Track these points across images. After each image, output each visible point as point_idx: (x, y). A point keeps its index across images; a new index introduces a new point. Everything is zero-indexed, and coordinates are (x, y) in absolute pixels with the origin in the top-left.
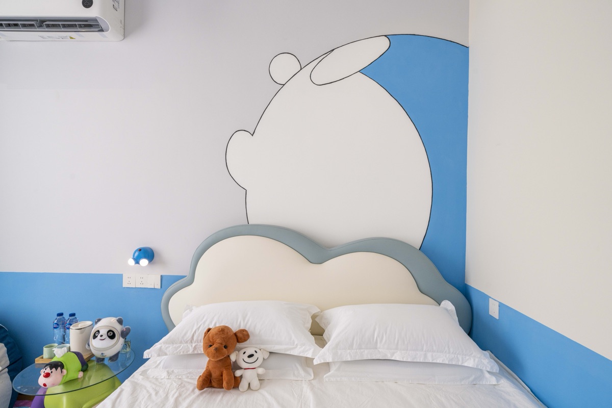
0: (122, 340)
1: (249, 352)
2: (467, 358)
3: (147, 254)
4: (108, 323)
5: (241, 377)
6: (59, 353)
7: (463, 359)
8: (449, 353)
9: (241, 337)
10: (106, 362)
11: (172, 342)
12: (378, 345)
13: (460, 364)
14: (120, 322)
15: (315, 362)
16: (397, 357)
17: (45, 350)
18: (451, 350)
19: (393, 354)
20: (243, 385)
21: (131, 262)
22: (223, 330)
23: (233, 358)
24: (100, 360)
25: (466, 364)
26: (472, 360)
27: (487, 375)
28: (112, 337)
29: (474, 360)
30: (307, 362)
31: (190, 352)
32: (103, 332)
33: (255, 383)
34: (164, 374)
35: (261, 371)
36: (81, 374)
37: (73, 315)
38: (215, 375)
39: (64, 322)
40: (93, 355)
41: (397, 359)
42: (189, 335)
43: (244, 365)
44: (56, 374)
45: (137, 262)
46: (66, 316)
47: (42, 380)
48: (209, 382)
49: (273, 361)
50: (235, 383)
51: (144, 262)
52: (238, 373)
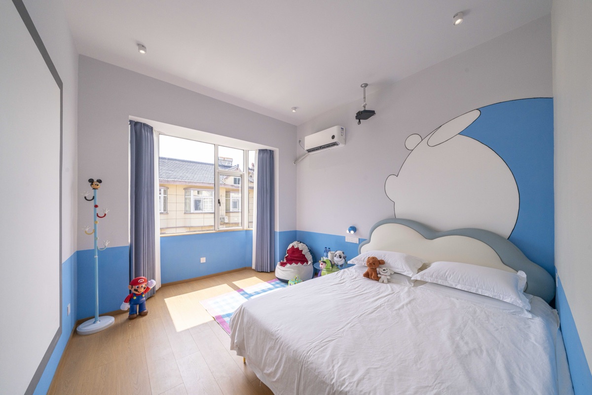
0: (344, 260)
1: (384, 269)
2: (506, 297)
3: (354, 229)
5: (380, 277)
6: (325, 259)
7: (503, 297)
8: (494, 292)
9: (381, 263)
10: (339, 267)
11: (357, 260)
12: (448, 279)
13: (501, 299)
14: (343, 253)
15: (412, 279)
16: (459, 287)
17: (322, 258)
18: (495, 291)
19: (456, 285)
20: (381, 280)
21: (348, 232)
22: (374, 259)
23: (378, 269)
24: (337, 265)
25: (505, 301)
26: (510, 299)
27: (526, 312)
28: (341, 258)
30: (409, 278)
31: (363, 264)
32: (338, 255)
33: (386, 281)
34: (354, 271)
35: (388, 277)
36: (331, 268)
37: (329, 248)
38: (370, 273)
39: (327, 250)
40: (335, 264)
41: (459, 288)
42: (363, 259)
43: (381, 273)
44: (324, 264)
45: (350, 232)
46: (328, 249)
47: (321, 266)
48: (367, 275)
49: (396, 276)
50: (377, 279)
51: (352, 232)
52: (379, 276)
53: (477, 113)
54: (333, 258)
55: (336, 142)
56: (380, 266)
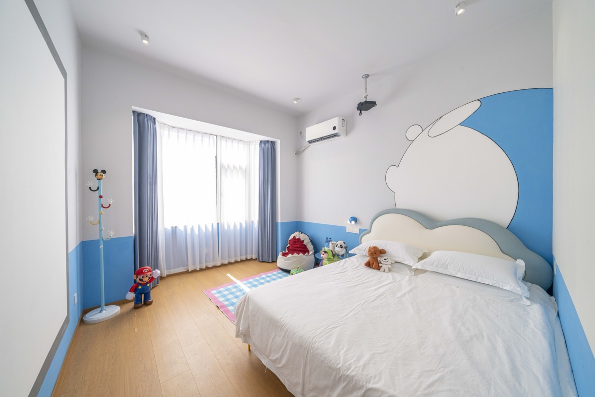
0: (345, 250)
1: (385, 258)
2: (506, 285)
3: (355, 219)
4: (340, 243)
5: (381, 266)
6: (326, 249)
7: (502, 285)
8: (493, 280)
9: (383, 252)
10: (340, 257)
11: (358, 249)
12: (448, 268)
13: (500, 287)
14: (344, 243)
15: (413, 268)
16: (459, 275)
17: (323, 248)
18: (495, 279)
19: (456, 274)
20: (382, 269)
21: (349, 222)
22: (375, 248)
23: (379, 259)
24: (338, 255)
25: (504, 288)
26: (509, 286)
27: (524, 299)
28: (342, 248)
29: (510, 287)
30: (410, 267)
31: (364, 254)
32: (339, 245)
33: (387, 270)
34: (356, 260)
35: (390, 266)
36: (332, 257)
37: (330, 239)
38: (371, 263)
39: (328, 241)
40: (336, 254)
41: (459, 276)
42: (364, 248)
43: (382, 262)
44: (325, 254)
45: (351, 222)
46: (329, 239)
47: (322, 255)
48: (368, 265)
49: (397, 265)
50: (379, 268)
51: (353, 222)
52: (380, 265)
53: (478, 104)
54: (334, 249)
55: (337, 133)
56: (382, 255)
